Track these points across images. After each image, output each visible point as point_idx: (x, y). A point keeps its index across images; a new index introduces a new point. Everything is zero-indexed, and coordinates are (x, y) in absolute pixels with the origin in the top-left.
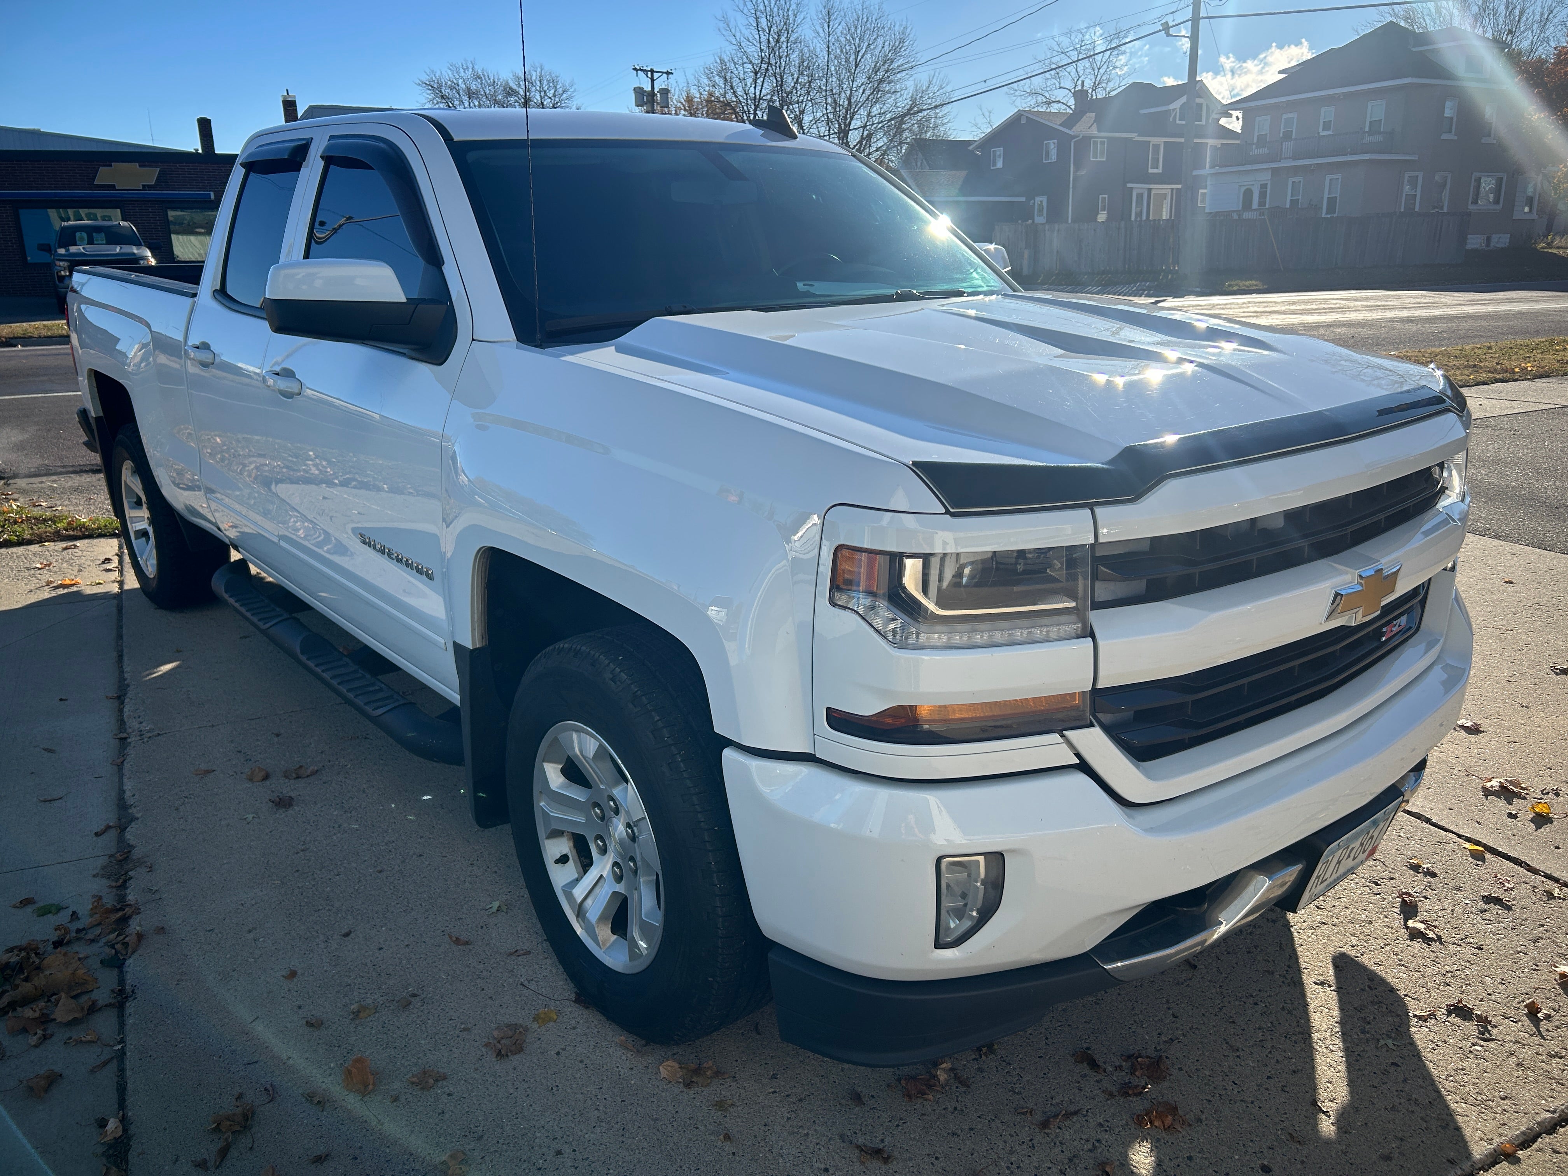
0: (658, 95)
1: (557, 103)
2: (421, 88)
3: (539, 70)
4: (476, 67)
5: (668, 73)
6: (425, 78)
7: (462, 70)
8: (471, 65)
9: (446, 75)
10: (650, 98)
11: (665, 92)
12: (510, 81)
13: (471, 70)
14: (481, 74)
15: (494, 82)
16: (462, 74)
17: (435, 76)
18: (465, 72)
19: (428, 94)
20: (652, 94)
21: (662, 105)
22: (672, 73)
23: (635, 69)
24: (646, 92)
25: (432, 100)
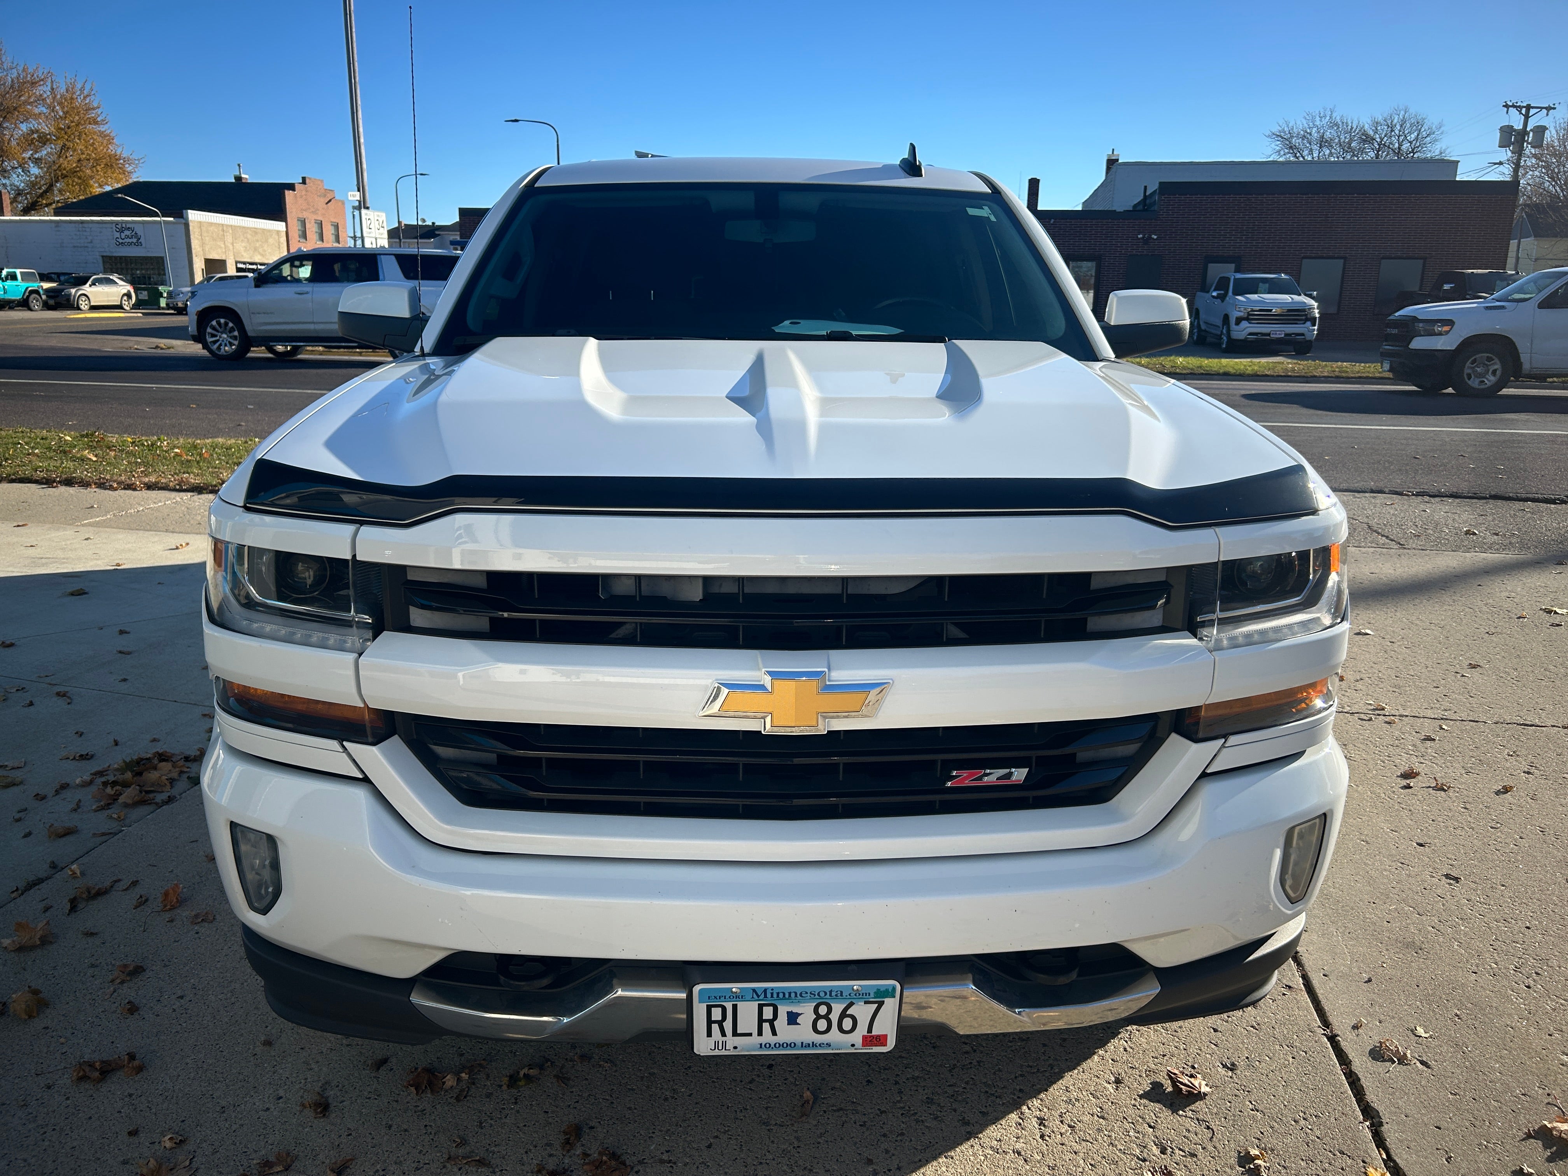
0: (1531, 134)
1: (1418, 147)
2: (1270, 140)
3: (1402, 113)
4: (1334, 115)
5: (1549, 109)
6: (1276, 129)
7: (1318, 119)
8: (1330, 113)
9: (1299, 123)
10: (1519, 137)
11: (1541, 130)
12: (1366, 127)
13: (1328, 118)
14: (1339, 121)
15: (1351, 129)
16: (1318, 123)
17: (1288, 126)
18: (1321, 121)
19: (1277, 145)
20: (1524, 132)
21: (1533, 145)
22: (1554, 108)
23: (1507, 106)
24: (1515, 130)
25: (1279, 151)
